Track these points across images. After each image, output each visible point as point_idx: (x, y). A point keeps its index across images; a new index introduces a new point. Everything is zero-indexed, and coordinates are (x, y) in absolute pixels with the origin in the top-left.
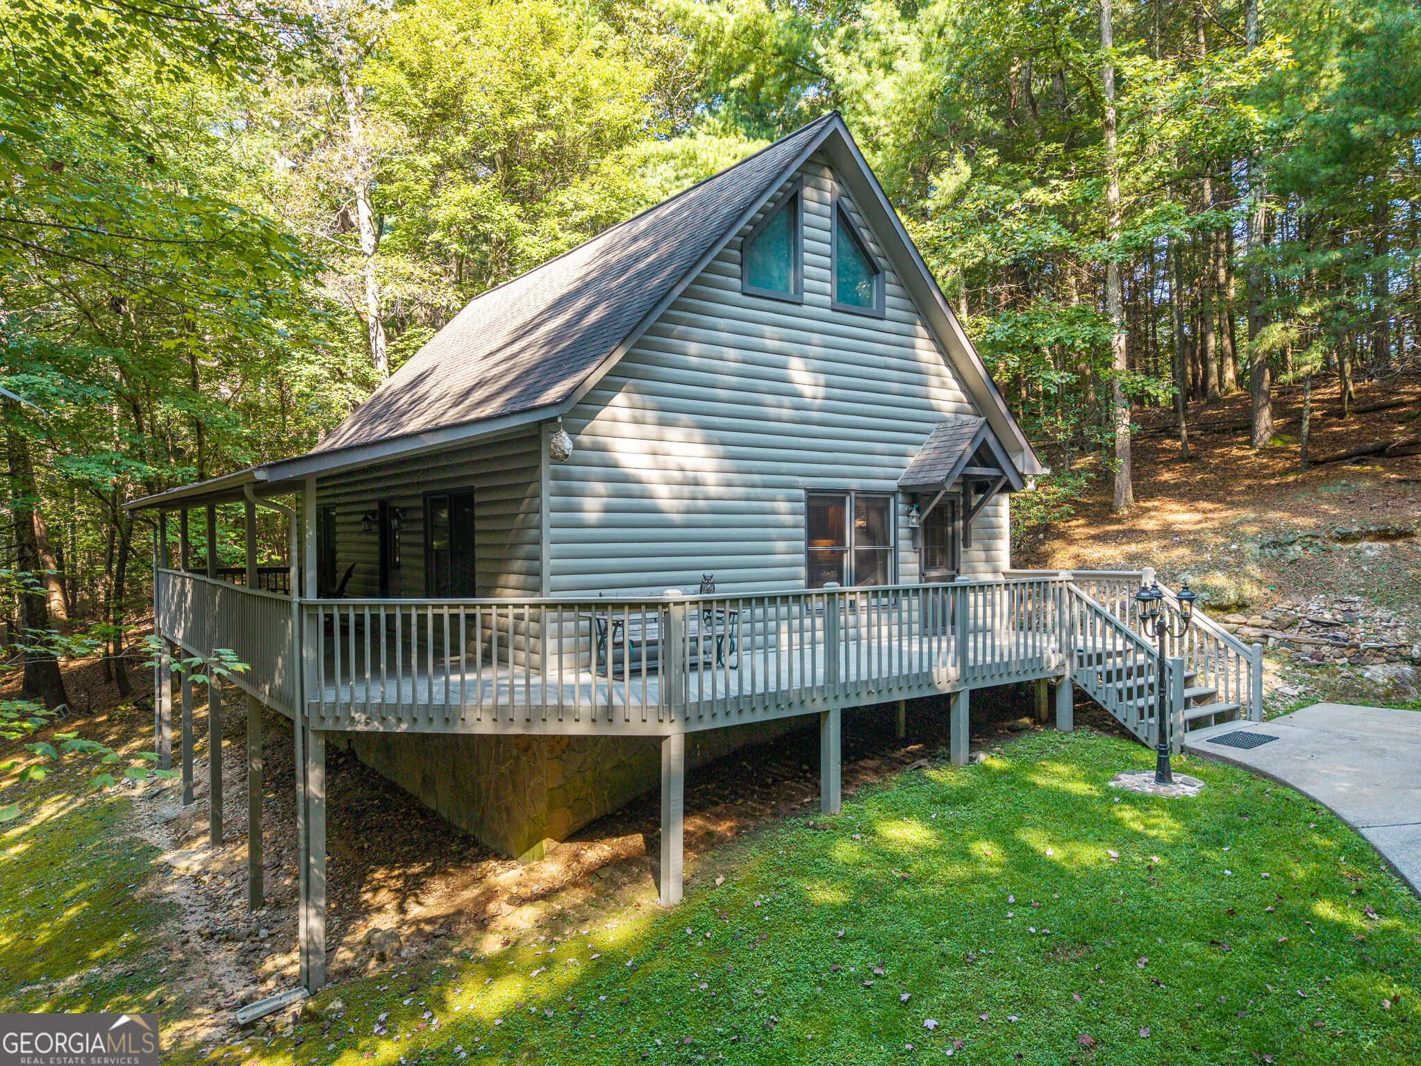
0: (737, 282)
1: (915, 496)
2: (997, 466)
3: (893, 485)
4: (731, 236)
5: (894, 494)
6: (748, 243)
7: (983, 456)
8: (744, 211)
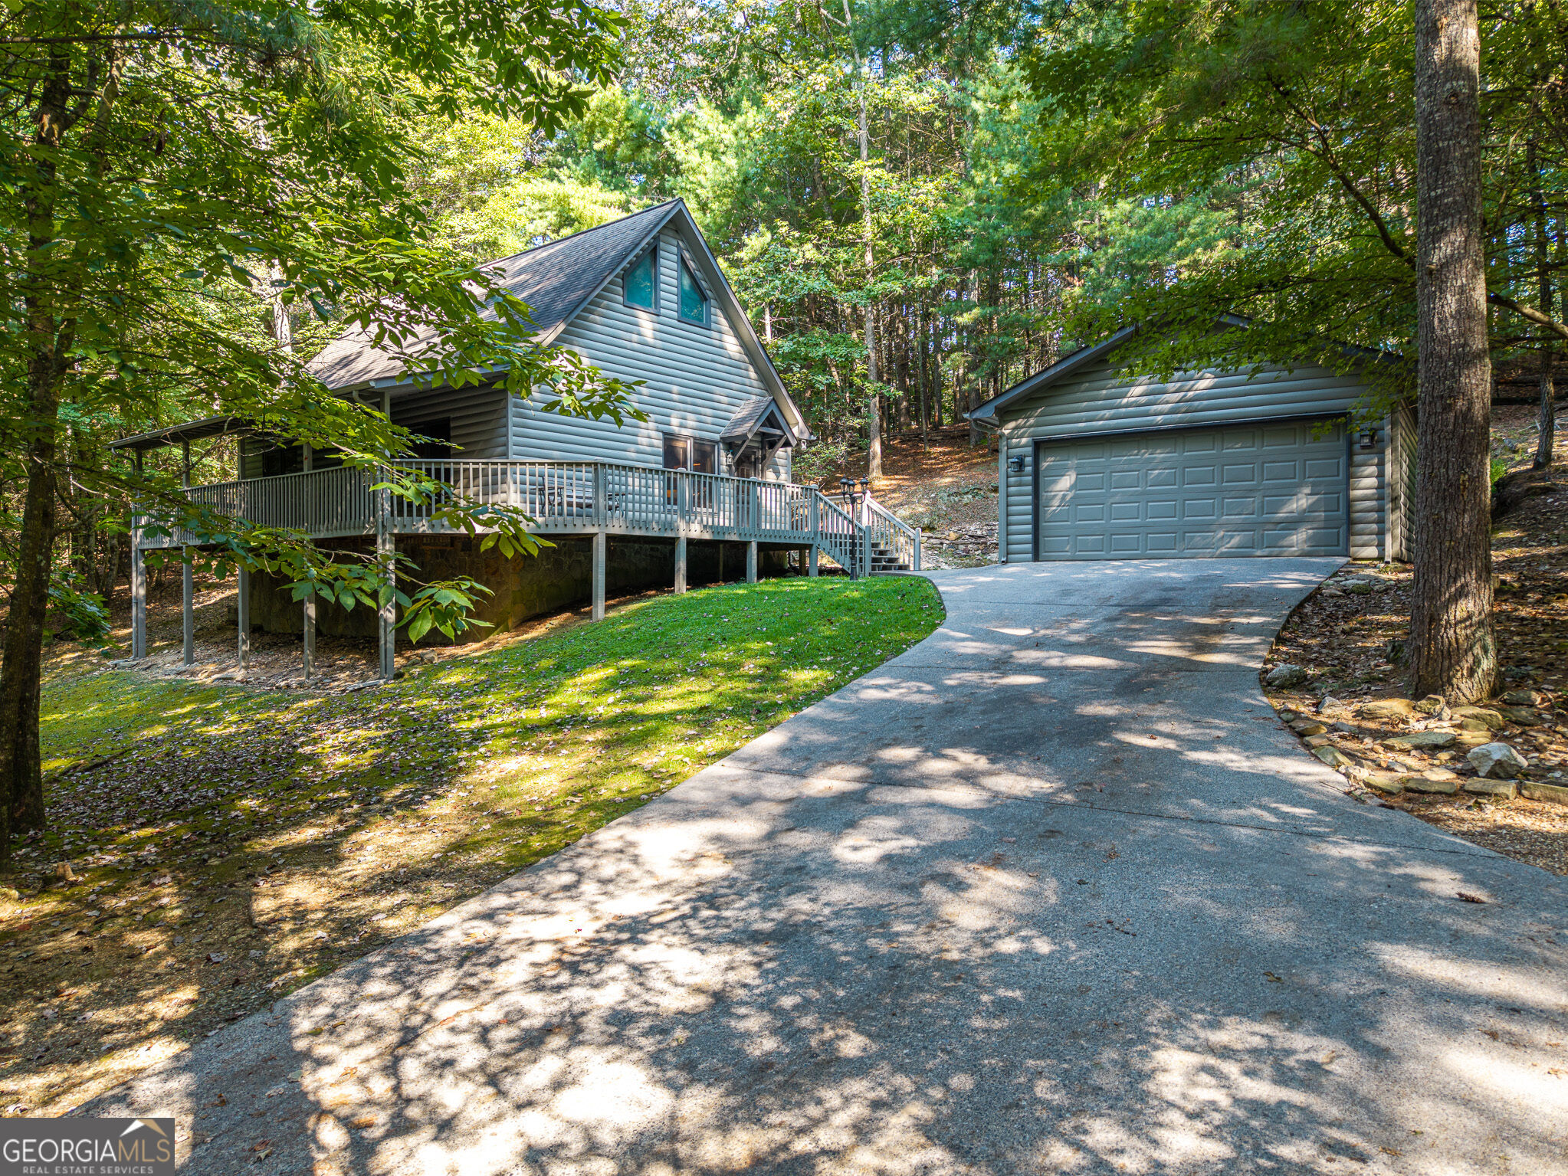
0: (620, 299)
1: (730, 444)
2: (780, 428)
3: (717, 437)
4: (618, 270)
5: (717, 442)
6: (627, 275)
7: (771, 421)
8: (627, 255)
